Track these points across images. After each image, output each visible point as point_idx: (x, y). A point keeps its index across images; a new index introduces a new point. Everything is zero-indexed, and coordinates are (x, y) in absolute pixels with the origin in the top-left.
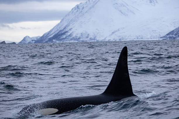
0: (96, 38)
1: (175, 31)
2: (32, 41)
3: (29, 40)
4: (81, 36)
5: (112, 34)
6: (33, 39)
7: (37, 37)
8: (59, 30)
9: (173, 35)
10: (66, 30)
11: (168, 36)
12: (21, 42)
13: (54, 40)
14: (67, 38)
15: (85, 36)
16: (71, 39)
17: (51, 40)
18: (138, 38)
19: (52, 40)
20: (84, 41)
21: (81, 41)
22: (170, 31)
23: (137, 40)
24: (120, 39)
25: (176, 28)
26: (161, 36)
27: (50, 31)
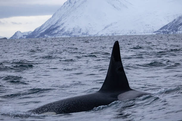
0: (89, 33)
1: (168, 25)
2: (24, 36)
3: (20, 36)
4: (73, 31)
5: (105, 29)
6: (24, 34)
7: (29, 32)
8: (51, 25)
9: (167, 30)
10: (58, 25)
11: (162, 31)
12: (12, 38)
13: (45, 35)
14: (59, 33)
15: (77, 31)
16: (63, 34)
17: (42, 35)
18: (131, 33)
19: (44, 35)
20: (76, 36)
21: (73, 36)
22: (164, 26)
23: (130, 34)
24: (113, 34)
25: (170, 23)
26: (155, 31)
27: (41, 26)
